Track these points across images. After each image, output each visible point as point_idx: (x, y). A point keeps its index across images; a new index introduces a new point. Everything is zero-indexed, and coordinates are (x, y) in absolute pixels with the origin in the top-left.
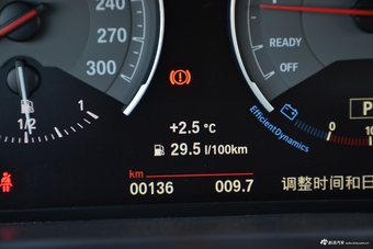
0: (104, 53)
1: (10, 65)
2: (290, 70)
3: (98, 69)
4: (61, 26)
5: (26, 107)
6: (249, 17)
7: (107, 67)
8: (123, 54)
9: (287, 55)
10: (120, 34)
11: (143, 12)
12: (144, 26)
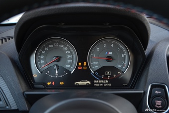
0: (69, 64)
1: (54, 66)
2: (97, 67)
3: (67, 66)
4: (62, 60)
5: (57, 72)
6: (90, 59)
7: (69, 66)
8: (71, 64)
9: (96, 65)
10: (71, 61)
11: (74, 58)
12: (74, 60)
